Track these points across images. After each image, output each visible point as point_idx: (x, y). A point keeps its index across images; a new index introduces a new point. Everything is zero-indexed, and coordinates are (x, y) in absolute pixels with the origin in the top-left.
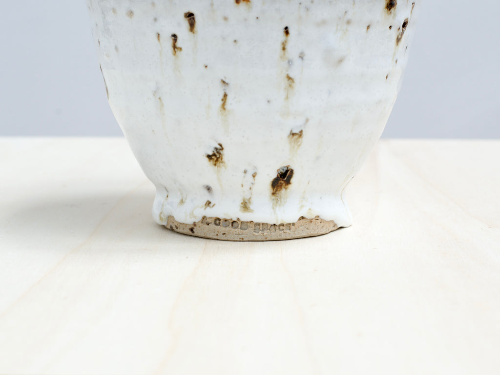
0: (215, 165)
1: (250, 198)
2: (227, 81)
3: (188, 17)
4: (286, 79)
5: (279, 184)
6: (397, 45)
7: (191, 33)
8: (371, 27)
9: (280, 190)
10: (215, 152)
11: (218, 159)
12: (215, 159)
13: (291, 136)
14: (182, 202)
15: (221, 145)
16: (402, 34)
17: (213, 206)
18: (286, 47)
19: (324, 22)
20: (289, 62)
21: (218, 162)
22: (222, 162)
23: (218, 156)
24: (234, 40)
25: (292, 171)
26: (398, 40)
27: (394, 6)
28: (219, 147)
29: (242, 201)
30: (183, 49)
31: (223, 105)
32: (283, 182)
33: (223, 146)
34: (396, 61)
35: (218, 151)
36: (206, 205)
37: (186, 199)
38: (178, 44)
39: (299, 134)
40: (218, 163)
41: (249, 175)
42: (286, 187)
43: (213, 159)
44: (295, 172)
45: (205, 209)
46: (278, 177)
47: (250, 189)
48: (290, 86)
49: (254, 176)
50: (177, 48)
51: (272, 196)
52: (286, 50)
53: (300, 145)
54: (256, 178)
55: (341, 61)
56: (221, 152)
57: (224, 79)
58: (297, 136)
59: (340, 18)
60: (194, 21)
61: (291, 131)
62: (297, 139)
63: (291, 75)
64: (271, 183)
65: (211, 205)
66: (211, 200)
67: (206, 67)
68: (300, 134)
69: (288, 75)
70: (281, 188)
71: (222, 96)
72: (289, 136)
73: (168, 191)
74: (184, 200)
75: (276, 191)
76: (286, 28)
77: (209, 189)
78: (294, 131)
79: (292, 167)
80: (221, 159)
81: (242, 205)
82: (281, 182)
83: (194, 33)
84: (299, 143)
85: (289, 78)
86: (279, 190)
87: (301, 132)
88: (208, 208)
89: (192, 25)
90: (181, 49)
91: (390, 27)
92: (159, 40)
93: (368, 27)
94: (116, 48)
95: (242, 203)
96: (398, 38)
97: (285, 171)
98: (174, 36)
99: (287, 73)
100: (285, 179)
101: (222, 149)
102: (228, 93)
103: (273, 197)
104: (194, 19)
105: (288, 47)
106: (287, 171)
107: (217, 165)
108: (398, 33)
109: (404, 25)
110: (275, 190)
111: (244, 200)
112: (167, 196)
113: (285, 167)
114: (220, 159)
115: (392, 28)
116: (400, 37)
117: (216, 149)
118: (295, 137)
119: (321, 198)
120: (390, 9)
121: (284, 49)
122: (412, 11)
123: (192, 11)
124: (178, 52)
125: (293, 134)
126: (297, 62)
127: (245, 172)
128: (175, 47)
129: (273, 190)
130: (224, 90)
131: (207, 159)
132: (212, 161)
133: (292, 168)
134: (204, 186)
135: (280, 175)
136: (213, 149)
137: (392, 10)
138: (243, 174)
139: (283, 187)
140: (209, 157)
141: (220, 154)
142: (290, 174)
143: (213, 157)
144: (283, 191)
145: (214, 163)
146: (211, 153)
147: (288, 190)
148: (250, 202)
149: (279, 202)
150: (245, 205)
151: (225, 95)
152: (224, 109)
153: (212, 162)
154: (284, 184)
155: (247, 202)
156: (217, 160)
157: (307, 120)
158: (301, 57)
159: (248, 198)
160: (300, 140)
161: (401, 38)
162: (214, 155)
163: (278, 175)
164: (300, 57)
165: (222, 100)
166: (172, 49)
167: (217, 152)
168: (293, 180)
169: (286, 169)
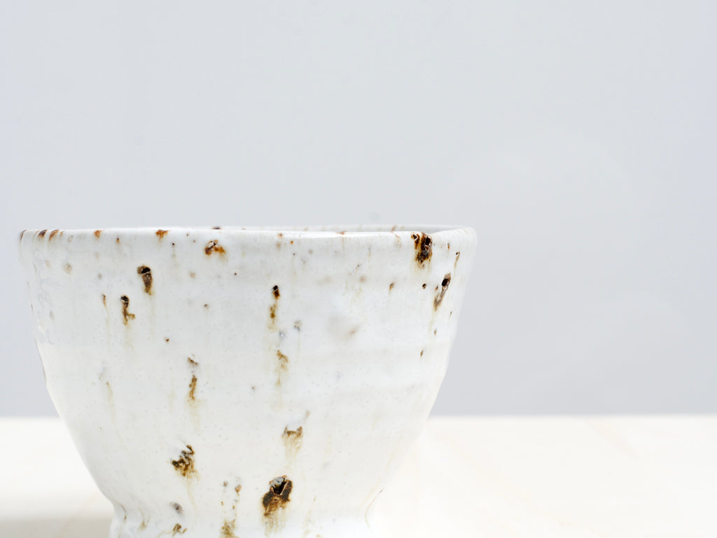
0: (184, 475)
1: (234, 520)
2: (195, 361)
3: (143, 272)
4: (278, 358)
5: (273, 501)
6: (436, 310)
7: (147, 295)
8: (395, 286)
9: (275, 510)
10: (183, 457)
11: (187, 466)
12: (184, 466)
13: (287, 435)
14: (143, 525)
15: (190, 448)
16: (442, 295)
17: (184, 531)
18: (276, 313)
19: (328, 280)
20: (280, 333)
21: (188, 471)
22: (193, 472)
23: (187, 463)
24: (204, 304)
25: (290, 483)
26: (437, 303)
27: (428, 258)
28: (188, 450)
29: (223, 525)
30: (136, 316)
31: (192, 392)
32: (278, 499)
33: (193, 449)
34: (435, 332)
35: (187, 455)
36: (174, 530)
37: (148, 521)
38: (130, 310)
39: (297, 432)
40: (188, 473)
41: (231, 489)
42: (284, 505)
43: (181, 467)
44: (294, 484)
45: (174, 535)
46: (271, 492)
47: (234, 508)
48: (282, 366)
49: (237, 491)
50: (128, 315)
51: (264, 517)
52: (275, 318)
53: (299, 448)
54: (240, 492)
55: (353, 332)
56: (190, 457)
57: (192, 358)
58: (295, 435)
59: (350, 274)
60: (151, 278)
61: (286, 428)
62: (295, 438)
63: (283, 353)
64: (262, 500)
65: (182, 530)
66: (180, 524)
67: (168, 340)
68: (299, 432)
69: (278, 351)
70: (276, 507)
71: (189, 381)
72: (283, 435)
73: (125, 511)
74: (146, 523)
75: (270, 511)
76: (276, 288)
77: (178, 508)
78: (290, 429)
79: (290, 478)
80: (192, 467)
81: (223, 531)
82: (276, 498)
83: (150, 294)
84: (297, 446)
85: (281, 356)
86: (273, 509)
87: (300, 429)
88: (177, 534)
89: (148, 284)
90: (133, 316)
91: (424, 285)
92: (105, 303)
93: (392, 285)
94: (51, 315)
95: (223, 528)
96: (436, 300)
97: (280, 483)
98: (125, 298)
99: (278, 349)
100: (281, 494)
101: (192, 453)
102: (198, 377)
103: (266, 520)
104: (150, 275)
105: (278, 313)
106: (283, 483)
107: (186, 474)
108: (436, 294)
109: (445, 282)
110: (268, 510)
111: (226, 524)
112: (125, 518)
113: (280, 478)
114: (190, 467)
115: (427, 287)
116: (439, 298)
117: (184, 453)
118: (292, 436)
119: (334, 520)
120: (422, 261)
121: (273, 316)
122: (455, 264)
123: (147, 265)
124: (130, 321)
125: (289, 433)
126: (292, 333)
127: (225, 485)
128: (125, 314)
129: (266, 509)
130: (192, 372)
131: (173, 467)
132: (179, 469)
133: (290, 480)
134: (171, 503)
135: (275, 489)
136: (180, 454)
137: (425, 262)
138: (223, 488)
139: (279, 506)
140: (175, 464)
141: (189, 459)
142: (287, 487)
143: (181, 464)
144: (280, 511)
145: (183, 472)
146: (177, 459)
147: (287, 510)
148: (233, 526)
149: (275, 526)
150: (227, 530)
151: (194, 380)
152: (193, 398)
153: (179, 471)
154: (280, 502)
155: (230, 526)
156: (186, 469)
157: (308, 414)
158: (297, 327)
159: (231, 520)
160: (299, 440)
161: (440, 301)
162: (182, 461)
163: (271, 490)
164: (295, 326)
165: (190, 386)
166: (122, 316)
167: (186, 457)
168: (291, 496)
169: (281, 480)
